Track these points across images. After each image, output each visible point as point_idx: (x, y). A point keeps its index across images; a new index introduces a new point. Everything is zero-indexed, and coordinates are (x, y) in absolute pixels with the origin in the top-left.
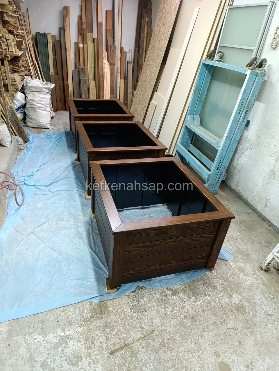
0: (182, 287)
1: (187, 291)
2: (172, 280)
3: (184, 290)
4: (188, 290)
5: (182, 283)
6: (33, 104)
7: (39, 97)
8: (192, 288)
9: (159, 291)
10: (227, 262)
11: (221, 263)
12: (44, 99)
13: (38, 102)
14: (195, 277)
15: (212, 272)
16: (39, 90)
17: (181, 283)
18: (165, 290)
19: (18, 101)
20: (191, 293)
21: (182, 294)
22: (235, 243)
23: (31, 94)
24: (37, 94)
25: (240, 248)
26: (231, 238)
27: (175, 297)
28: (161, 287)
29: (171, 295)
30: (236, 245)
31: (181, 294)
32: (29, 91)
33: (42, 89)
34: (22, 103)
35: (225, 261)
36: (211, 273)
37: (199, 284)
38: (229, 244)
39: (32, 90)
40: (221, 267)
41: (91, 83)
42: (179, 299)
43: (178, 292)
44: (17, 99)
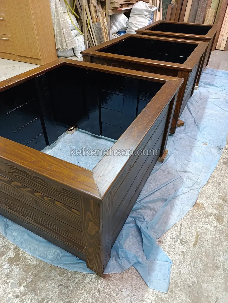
0: (33, 260)
1: (29, 272)
2: (37, 243)
3: (28, 267)
4: (32, 273)
5: (39, 258)
6: (131, 28)
7: (138, 20)
8: (42, 275)
9: (5, 242)
10: (146, 286)
11: (132, 280)
12: (143, 23)
13: (136, 25)
14: (65, 264)
15: (97, 280)
16: (140, 13)
17: (39, 256)
18: (12, 247)
19: (120, 23)
20: (30, 280)
21: (20, 270)
22: (203, 270)
23: (133, 17)
24: (138, 18)
25: (204, 286)
26: (207, 255)
27: (7, 266)
28: (14, 240)
29: (7, 259)
30: (203, 274)
31: (18, 269)
32: (132, 14)
33: (143, 12)
34: (123, 26)
35: (143, 283)
36: (94, 280)
37: (57, 278)
38: (188, 263)
39: (134, 13)
40: (123, 286)
41: (209, 13)
42: (6, 273)
43: (18, 263)
44: (118, 21)
